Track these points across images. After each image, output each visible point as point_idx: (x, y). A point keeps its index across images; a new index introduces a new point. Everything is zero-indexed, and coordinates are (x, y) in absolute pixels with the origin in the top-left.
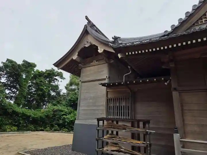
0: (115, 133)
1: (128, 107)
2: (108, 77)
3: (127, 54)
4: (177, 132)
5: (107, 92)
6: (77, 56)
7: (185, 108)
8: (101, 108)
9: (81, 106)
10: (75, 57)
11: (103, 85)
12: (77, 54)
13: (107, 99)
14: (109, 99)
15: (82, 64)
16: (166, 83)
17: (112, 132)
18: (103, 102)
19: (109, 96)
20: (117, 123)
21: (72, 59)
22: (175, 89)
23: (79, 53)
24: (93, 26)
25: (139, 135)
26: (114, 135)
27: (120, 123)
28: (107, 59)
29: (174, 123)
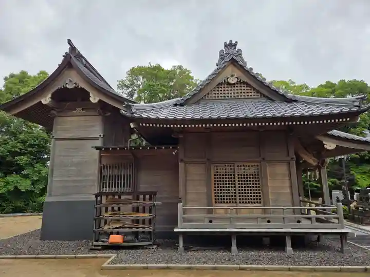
0: (116, 208)
1: (130, 175)
2: (102, 136)
3: (141, 124)
4: (181, 202)
5: (101, 157)
6: (50, 99)
7: (188, 178)
8: (91, 178)
9: (54, 175)
10: (46, 100)
11: (97, 148)
12: (50, 96)
13: (101, 167)
14: (104, 166)
15: (55, 110)
16: (174, 153)
17: (113, 208)
18: (94, 170)
19: (104, 162)
20: (120, 197)
21: (41, 102)
22: (182, 161)
23: (53, 95)
24: (80, 56)
25: (144, 208)
26: (116, 211)
27: (123, 197)
28: (101, 111)
29: (178, 192)
